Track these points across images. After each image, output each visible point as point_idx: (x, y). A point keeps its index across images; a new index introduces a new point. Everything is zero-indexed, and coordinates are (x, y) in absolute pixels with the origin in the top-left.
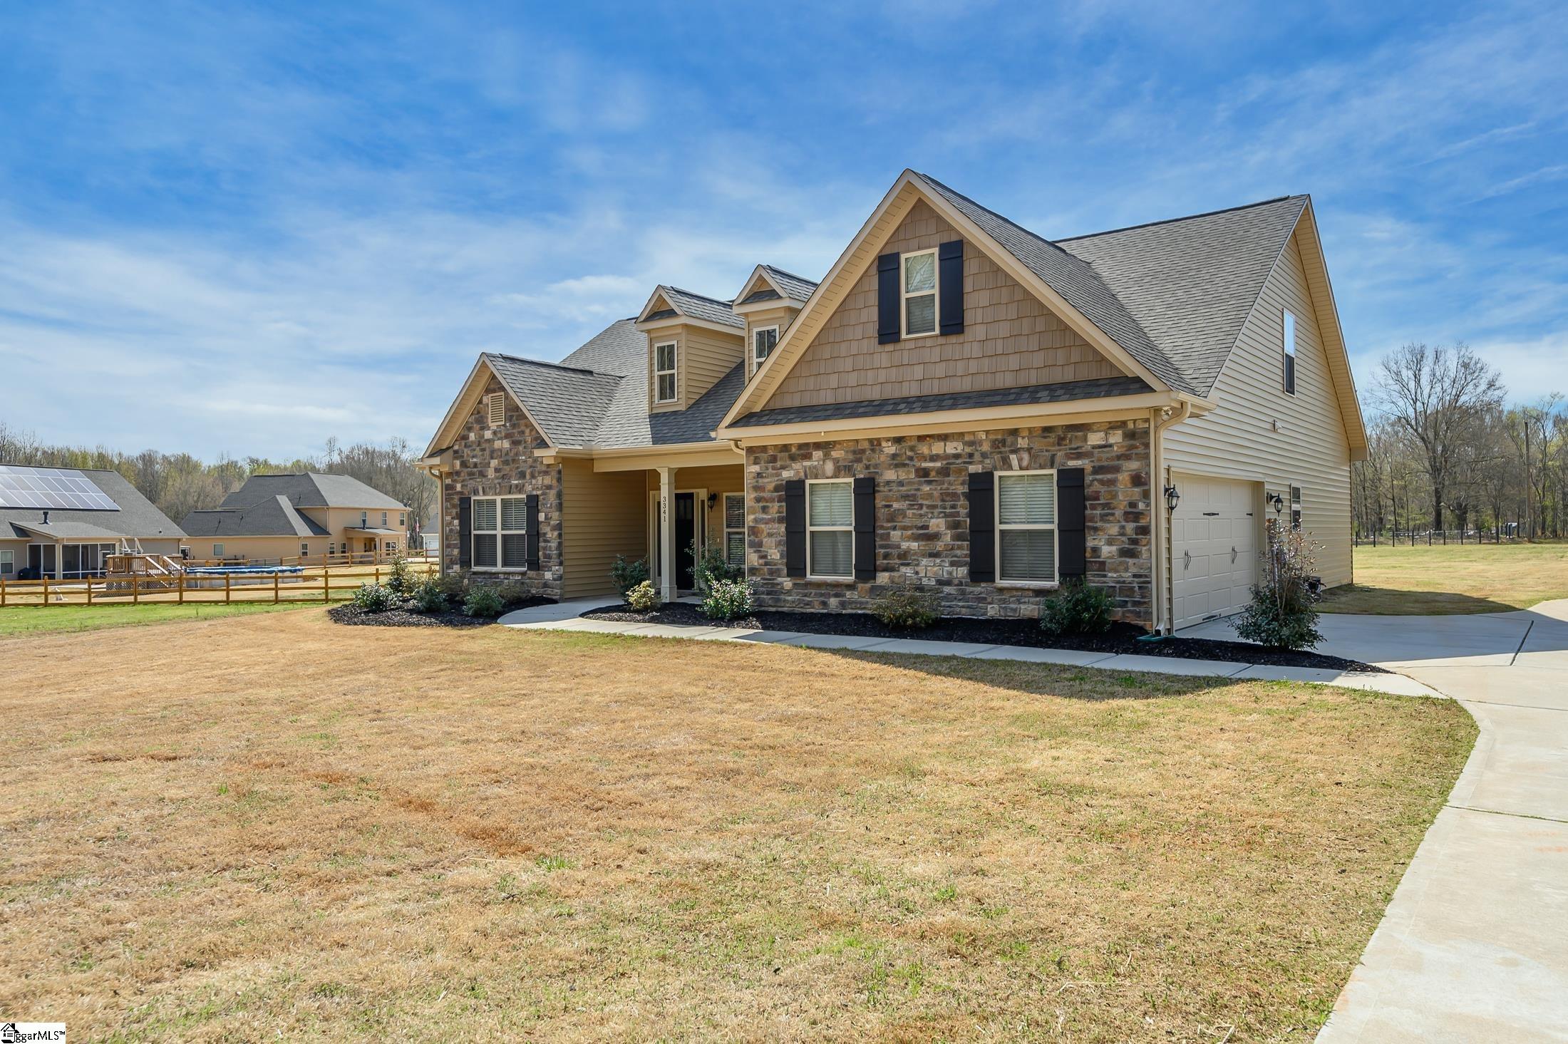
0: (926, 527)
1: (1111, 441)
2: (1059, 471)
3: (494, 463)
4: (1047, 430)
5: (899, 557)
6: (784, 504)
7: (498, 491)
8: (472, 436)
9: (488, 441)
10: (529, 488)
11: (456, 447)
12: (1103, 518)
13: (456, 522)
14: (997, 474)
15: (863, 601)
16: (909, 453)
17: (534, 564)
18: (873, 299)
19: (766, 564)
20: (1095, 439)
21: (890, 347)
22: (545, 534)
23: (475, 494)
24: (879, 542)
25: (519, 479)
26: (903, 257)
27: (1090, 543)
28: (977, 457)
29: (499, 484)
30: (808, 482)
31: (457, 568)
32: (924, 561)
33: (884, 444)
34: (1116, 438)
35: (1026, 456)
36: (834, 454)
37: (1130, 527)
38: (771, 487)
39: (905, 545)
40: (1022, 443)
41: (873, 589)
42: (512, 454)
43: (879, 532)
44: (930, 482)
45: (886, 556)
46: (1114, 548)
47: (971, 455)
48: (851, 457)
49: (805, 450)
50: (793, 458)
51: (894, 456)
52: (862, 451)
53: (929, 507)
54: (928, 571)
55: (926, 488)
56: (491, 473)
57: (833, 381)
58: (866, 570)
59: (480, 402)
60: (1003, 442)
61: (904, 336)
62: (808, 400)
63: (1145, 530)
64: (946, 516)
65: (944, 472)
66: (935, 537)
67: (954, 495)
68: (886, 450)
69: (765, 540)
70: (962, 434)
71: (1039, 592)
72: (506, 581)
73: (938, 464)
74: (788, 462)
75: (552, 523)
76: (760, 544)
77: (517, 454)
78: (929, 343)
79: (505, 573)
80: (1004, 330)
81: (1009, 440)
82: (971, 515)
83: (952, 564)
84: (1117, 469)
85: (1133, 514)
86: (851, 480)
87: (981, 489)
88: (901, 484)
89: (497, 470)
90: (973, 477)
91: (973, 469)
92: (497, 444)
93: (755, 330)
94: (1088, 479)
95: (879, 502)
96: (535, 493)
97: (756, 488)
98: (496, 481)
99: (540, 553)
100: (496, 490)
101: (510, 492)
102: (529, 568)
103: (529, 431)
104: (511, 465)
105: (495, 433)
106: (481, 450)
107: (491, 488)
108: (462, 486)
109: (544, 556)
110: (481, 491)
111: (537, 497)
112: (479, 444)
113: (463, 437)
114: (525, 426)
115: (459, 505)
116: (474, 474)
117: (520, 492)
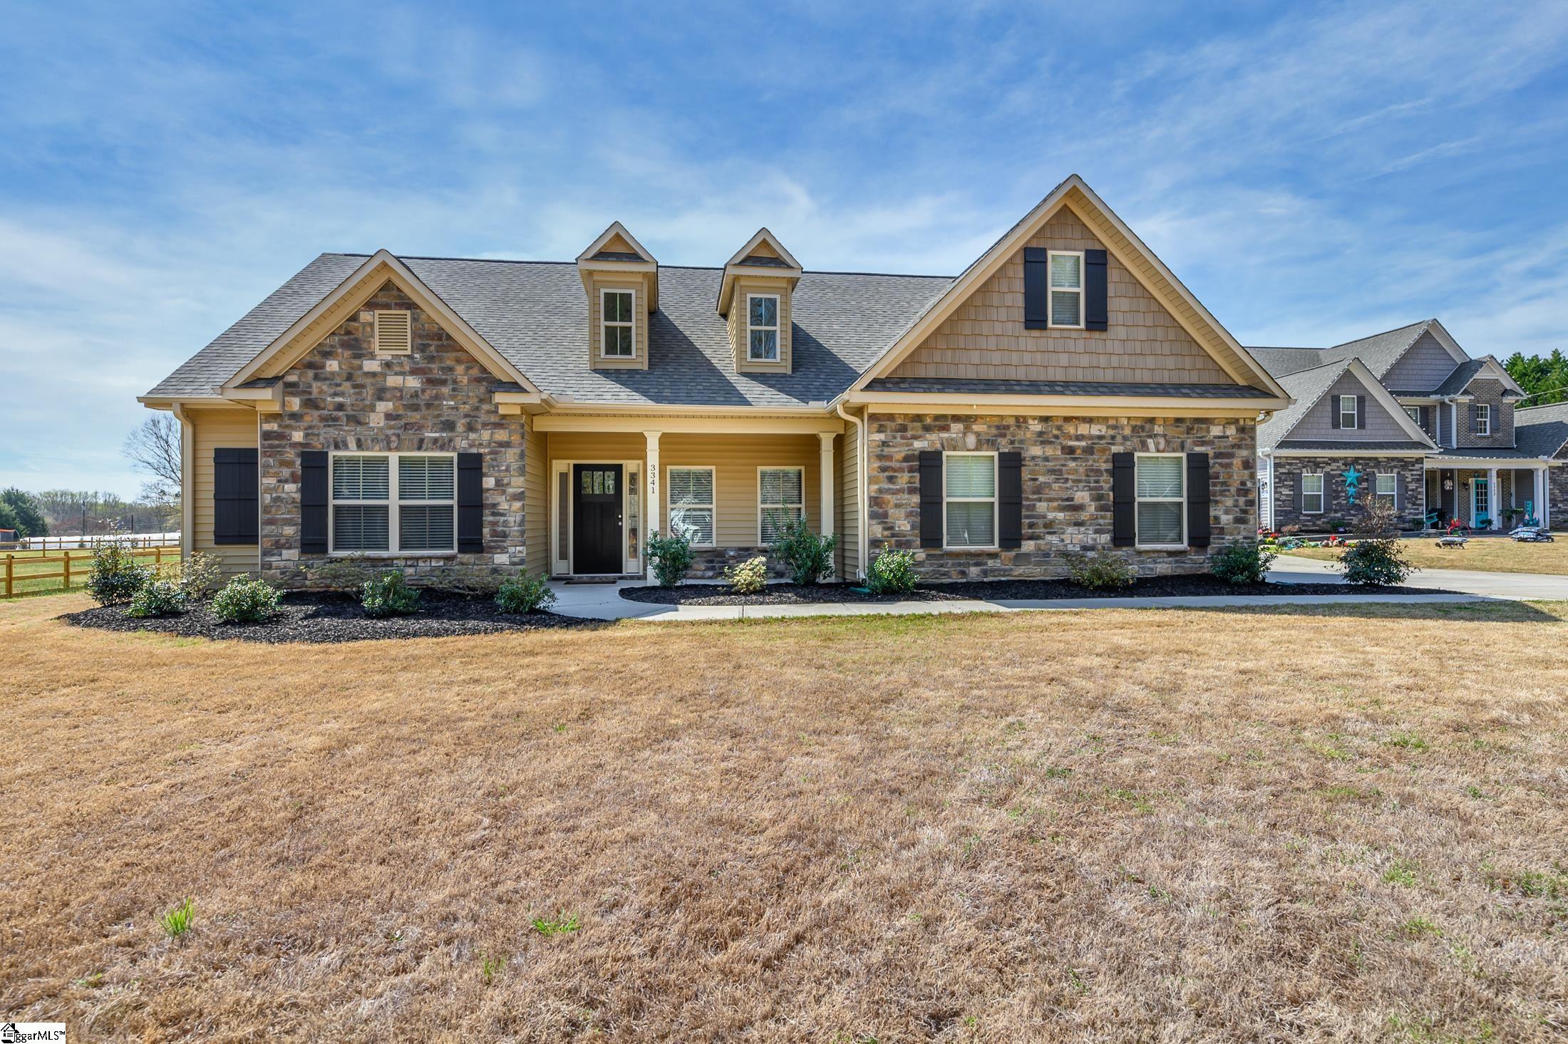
0: (1072, 499)
1: (1228, 433)
2: (1189, 455)
3: (383, 407)
4: (1179, 421)
5: (1046, 526)
6: (917, 475)
7: (394, 445)
8: (332, 365)
9: (374, 374)
10: (462, 444)
11: (292, 378)
12: (1222, 493)
13: (291, 488)
14: (1137, 454)
15: (1006, 568)
16: (1055, 432)
17: (472, 543)
18: (1019, 286)
19: (893, 535)
20: (1216, 431)
21: (1036, 333)
22: (494, 505)
23: (337, 447)
24: (1024, 512)
25: (443, 430)
26: (1050, 253)
27: (1212, 513)
28: (1119, 439)
29: (398, 436)
30: (945, 454)
31: (292, 554)
32: (1070, 530)
33: (1031, 422)
34: (1231, 431)
35: (1162, 441)
36: (975, 427)
37: (1242, 500)
38: (900, 456)
39: (1051, 516)
40: (1158, 429)
41: (1017, 556)
42: (426, 396)
43: (1025, 503)
44: (1075, 459)
45: (1031, 526)
46: (1231, 517)
47: (1113, 437)
48: (994, 431)
49: (942, 422)
50: (927, 429)
51: (1040, 434)
52: (1006, 426)
53: (1074, 481)
54: (1073, 538)
55: (1072, 464)
56: (376, 420)
57: (975, 357)
58: (1011, 538)
59: (354, 318)
60: (1142, 428)
61: (1050, 325)
62: (944, 373)
63: (1251, 503)
64: (1091, 489)
65: (1089, 450)
66: (1079, 508)
67: (1098, 472)
68: (1032, 428)
69: (891, 512)
70: (1106, 419)
71: (1171, 554)
72: (411, 571)
73: (1083, 444)
74: (920, 433)
75: (510, 490)
76: (885, 515)
77: (437, 397)
78: (1074, 335)
79: (406, 559)
80: (1142, 334)
81: (1147, 426)
82: (1113, 489)
83: (1096, 532)
84: (1231, 456)
85: (1243, 491)
86: (995, 454)
87: (1123, 467)
88: (1046, 459)
89: (388, 416)
90: (1116, 457)
91: (1115, 449)
92: (393, 381)
93: (749, 296)
94: (1211, 462)
95: (1025, 475)
96: (474, 451)
97: (880, 457)
98: (390, 432)
99: (486, 531)
100: (388, 443)
101: (419, 448)
102: (460, 551)
103: (468, 368)
104: (424, 411)
105: (388, 365)
106: (355, 386)
107: (375, 440)
108: (306, 435)
109: (494, 533)
110: (352, 443)
111: (479, 457)
112: (349, 377)
113: (310, 365)
114: (458, 361)
115: (298, 462)
116: (336, 419)
117: (442, 448)
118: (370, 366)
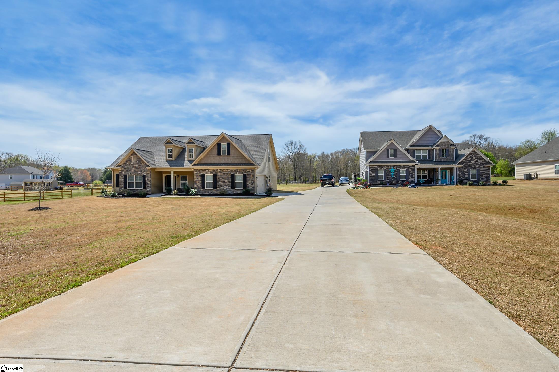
0: (225, 181)
1: (250, 171)
2: (243, 174)
3: (133, 169)
5: (221, 186)
6: (201, 178)
8: (127, 163)
9: (132, 164)
10: (143, 174)
11: (123, 165)
12: (249, 180)
13: (123, 180)
14: (235, 174)
15: (215, 192)
16: (222, 171)
17: (144, 187)
18: (217, 149)
19: (198, 187)
20: (248, 170)
21: (219, 156)
22: (147, 182)
23: (128, 174)
24: (217, 183)
26: (221, 144)
27: (247, 183)
28: (232, 172)
30: (205, 175)
31: (123, 189)
32: (224, 186)
34: (250, 170)
35: (239, 172)
36: (210, 171)
37: (252, 181)
38: (199, 175)
39: (221, 184)
40: (238, 170)
41: (216, 190)
43: (217, 182)
44: (225, 175)
45: (218, 185)
46: (250, 184)
47: (231, 172)
48: (213, 171)
49: (205, 170)
50: (203, 171)
51: (220, 171)
52: (214, 171)
53: (225, 179)
54: (225, 187)
55: (225, 176)
56: (133, 171)
57: (210, 160)
58: (215, 187)
59: (130, 157)
60: (236, 170)
61: (221, 155)
62: (205, 163)
63: (254, 182)
64: (228, 180)
65: (227, 174)
66: (226, 183)
67: (229, 177)
68: (219, 171)
69: (198, 183)
71: (241, 190)
72: (137, 191)
73: (226, 173)
74: (202, 172)
75: (149, 180)
76: (197, 184)
77: (140, 167)
78: (225, 156)
79: (136, 189)
80: (236, 155)
81: (237, 170)
82: (231, 180)
83: (228, 186)
84: (250, 174)
85: (252, 180)
86: (213, 175)
87: (233, 176)
88: (221, 175)
89: (134, 170)
90: (232, 175)
91: (231, 174)
92: (134, 165)
93: (189, 148)
94: (247, 175)
95: (217, 178)
96: (144, 175)
97: (196, 175)
98: (134, 172)
99: (146, 186)
100: (134, 174)
101: (138, 174)
102: (143, 188)
103: (144, 163)
104: (138, 169)
105: (134, 163)
106: (130, 166)
107: (132, 173)
108: (124, 173)
109: (147, 186)
110: (130, 174)
111: (145, 175)
112: (129, 165)
113: (125, 163)
114: (142, 162)
115: (123, 176)
116: (128, 171)
117: (141, 174)
118: (132, 163)
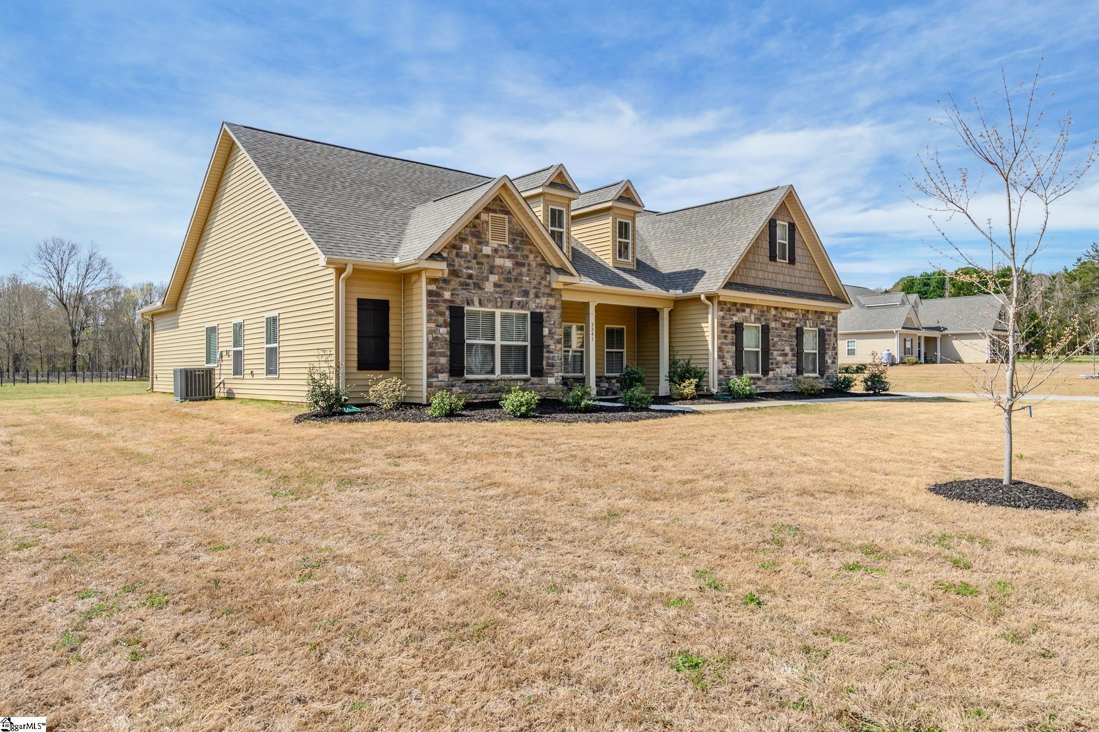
0: (784, 350)
1: (830, 319)
2: (819, 330)
3: (493, 278)
4: (816, 312)
5: (776, 364)
6: (734, 335)
7: (499, 304)
8: (466, 248)
9: (488, 256)
10: (532, 306)
11: (445, 254)
12: (828, 349)
13: (443, 330)
14: (804, 328)
15: (764, 385)
16: (779, 315)
17: (537, 371)
18: (768, 238)
19: (726, 368)
20: (826, 318)
21: (773, 263)
22: (548, 346)
23: (468, 304)
24: (769, 357)
25: (523, 296)
26: (778, 223)
27: (825, 359)
28: (799, 320)
29: (501, 298)
30: (744, 324)
31: (444, 377)
32: (784, 366)
33: (772, 309)
35: (811, 322)
36: (754, 311)
37: (834, 352)
38: (728, 325)
39: (778, 359)
40: (810, 316)
41: (768, 379)
42: (514, 273)
43: (769, 352)
44: (785, 330)
45: (772, 364)
46: (831, 360)
47: (797, 319)
48: (760, 313)
49: (743, 307)
50: (738, 310)
51: (775, 316)
52: (764, 311)
53: (785, 341)
54: (785, 370)
55: (784, 332)
56: (489, 287)
57: (754, 273)
58: (765, 370)
59: (478, 217)
60: (805, 315)
61: (777, 259)
62: (743, 281)
63: (836, 354)
64: (790, 345)
65: (789, 325)
66: (786, 355)
67: (792, 336)
68: (772, 313)
69: (725, 355)
70: (795, 309)
71: (813, 378)
72: (507, 388)
73: (787, 322)
74: (735, 313)
75: (556, 337)
76: (723, 357)
77: (521, 274)
78: (785, 265)
79: (504, 380)
80: (805, 267)
81: (807, 314)
82: (797, 345)
83: (792, 367)
84: (831, 330)
85: (834, 348)
86: (760, 325)
87: (800, 334)
88: (777, 329)
89: (496, 285)
90: (797, 329)
91: (797, 325)
92: (498, 261)
93: (618, 220)
94: (825, 333)
95: (770, 337)
96: (538, 310)
97: (719, 325)
98: (497, 295)
99: (544, 362)
100: (496, 302)
101: (511, 307)
102: (532, 375)
103: (536, 257)
104: (513, 283)
105: (496, 251)
106: (478, 263)
107: (489, 301)
108: (452, 295)
109: (548, 365)
110: (476, 303)
111: (541, 314)
112: (475, 257)
113: (454, 247)
114: (531, 252)
115: (448, 313)
116: (468, 285)
117: (522, 308)
118: (487, 250)
